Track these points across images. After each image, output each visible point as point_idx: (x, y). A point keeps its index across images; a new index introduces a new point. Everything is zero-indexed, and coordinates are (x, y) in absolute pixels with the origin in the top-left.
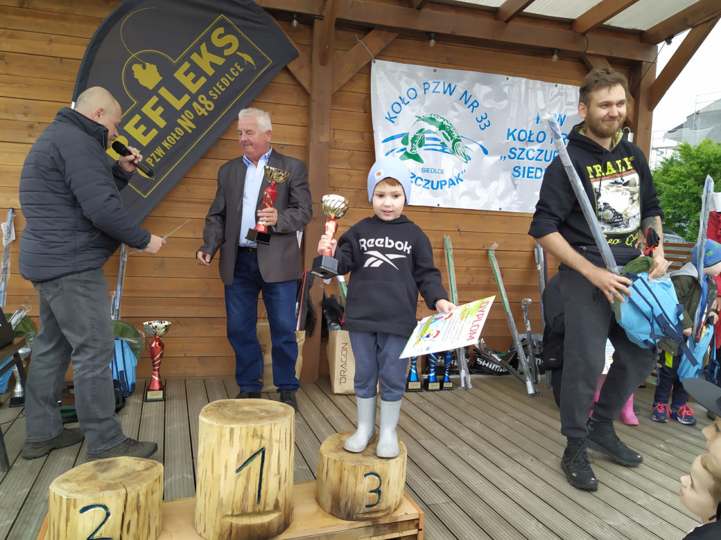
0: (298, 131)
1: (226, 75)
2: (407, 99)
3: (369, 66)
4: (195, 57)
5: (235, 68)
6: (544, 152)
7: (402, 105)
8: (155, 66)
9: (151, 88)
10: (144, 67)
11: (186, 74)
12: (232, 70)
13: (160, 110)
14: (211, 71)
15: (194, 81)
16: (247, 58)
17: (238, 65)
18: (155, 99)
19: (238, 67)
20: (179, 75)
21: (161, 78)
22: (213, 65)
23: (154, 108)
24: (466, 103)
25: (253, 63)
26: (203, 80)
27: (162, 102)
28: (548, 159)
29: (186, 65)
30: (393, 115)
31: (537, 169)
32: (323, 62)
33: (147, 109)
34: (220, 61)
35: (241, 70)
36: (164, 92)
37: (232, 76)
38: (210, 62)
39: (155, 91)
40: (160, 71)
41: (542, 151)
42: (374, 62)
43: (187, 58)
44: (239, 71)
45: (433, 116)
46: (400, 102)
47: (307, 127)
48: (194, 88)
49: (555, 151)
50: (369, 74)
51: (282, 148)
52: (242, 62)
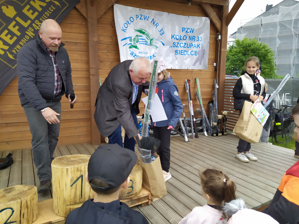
0: (83, 36)
1: (48, 11)
2: (130, 22)
3: (113, 7)
5: (51, 7)
6: (187, 44)
7: (128, 24)
8: (13, 7)
9: (12, 17)
10: (7, 7)
11: (28, 10)
12: (50, 8)
13: (17, 27)
14: (40, 9)
15: (33, 14)
16: (57, 3)
17: (53, 6)
18: (14, 23)
19: (53, 7)
20: (25, 11)
21: (16, 12)
22: (41, 6)
23: (14, 27)
24: (154, 24)
25: (60, 6)
26: (36, 14)
27: (18, 24)
28: (188, 46)
29: (28, 7)
30: (125, 28)
31: (184, 51)
32: (92, 4)
33: (11, 27)
35: (54, 9)
36: (18, 19)
37: (50, 11)
38: (40, 5)
39: (14, 19)
40: (16, 9)
41: (186, 44)
42: (115, 5)
43: (28, 3)
44: (53, 9)
45: (141, 30)
46: (127, 23)
47: (87, 34)
48: (33, 17)
49: (191, 44)
50: (113, 10)
51: (76, 44)
52: (54, 5)
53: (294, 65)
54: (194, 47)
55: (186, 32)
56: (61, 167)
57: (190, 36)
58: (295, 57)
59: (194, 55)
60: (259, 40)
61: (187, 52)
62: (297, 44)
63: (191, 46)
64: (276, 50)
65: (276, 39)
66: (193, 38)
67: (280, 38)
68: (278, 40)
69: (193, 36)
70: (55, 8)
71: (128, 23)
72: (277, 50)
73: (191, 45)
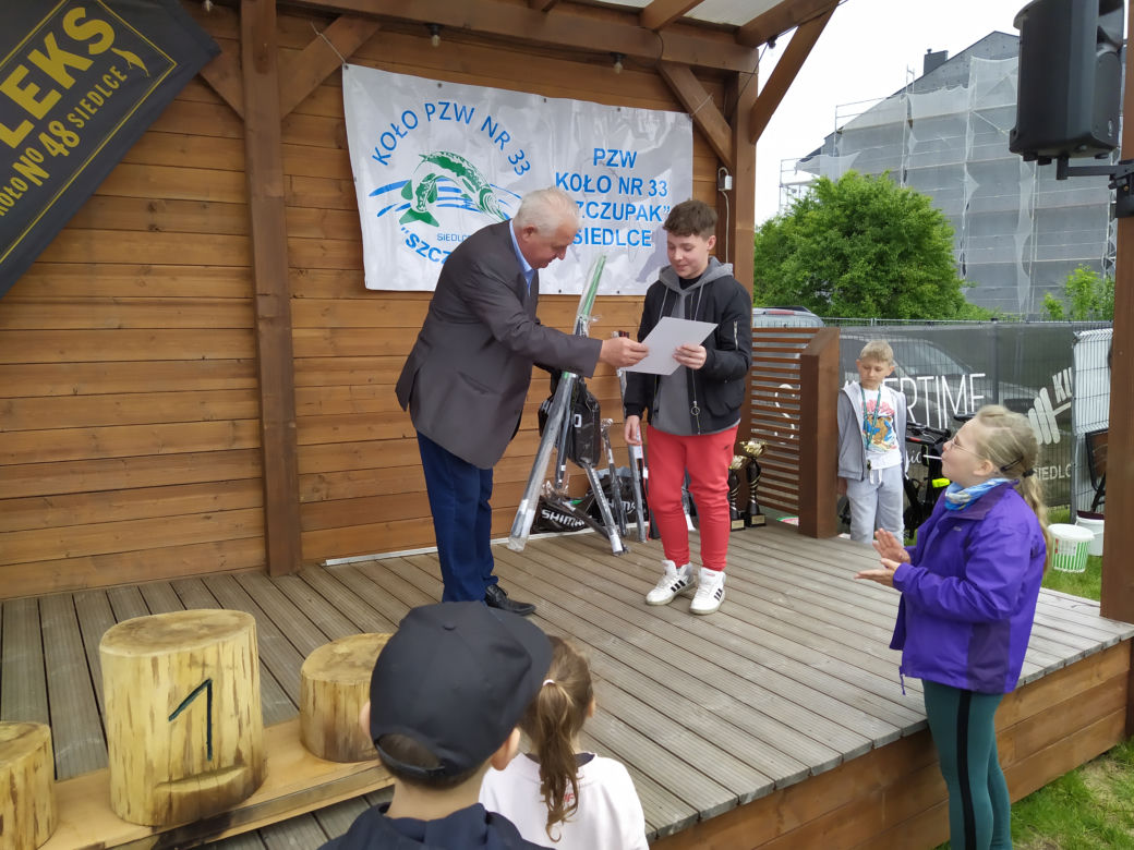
0: (229, 179)
1: (97, 86)
2: (403, 129)
3: (338, 73)
4: (35, 57)
5: (111, 74)
6: (612, 206)
7: (397, 137)
11: (22, 85)
12: (106, 78)
14: (68, 82)
15: (39, 98)
16: (131, 58)
17: (116, 71)
19: (118, 74)
20: (9, 87)
24: (491, 135)
25: (143, 67)
26: (54, 97)
28: (618, 215)
29: (21, 72)
30: (384, 152)
31: (604, 230)
32: (262, 67)
34: (83, 64)
35: (123, 78)
37: (108, 89)
38: (66, 66)
41: (608, 205)
42: (347, 67)
43: (21, 59)
44: (118, 80)
45: (445, 155)
46: (394, 133)
47: (245, 171)
48: (39, 110)
49: (628, 205)
50: (340, 86)
51: (205, 207)
52: (122, 65)
53: (1026, 266)
54: (639, 215)
55: (609, 164)
56: (133, 655)
57: (621, 179)
58: (1029, 238)
59: (641, 243)
60: (902, 179)
61: (615, 236)
62: (1036, 191)
63: (627, 212)
64: (964, 214)
65: (962, 175)
66: (633, 186)
67: (977, 170)
68: (967, 177)
69: (634, 180)
70: (125, 77)
71: (398, 133)
72: (967, 216)
73: (629, 210)
